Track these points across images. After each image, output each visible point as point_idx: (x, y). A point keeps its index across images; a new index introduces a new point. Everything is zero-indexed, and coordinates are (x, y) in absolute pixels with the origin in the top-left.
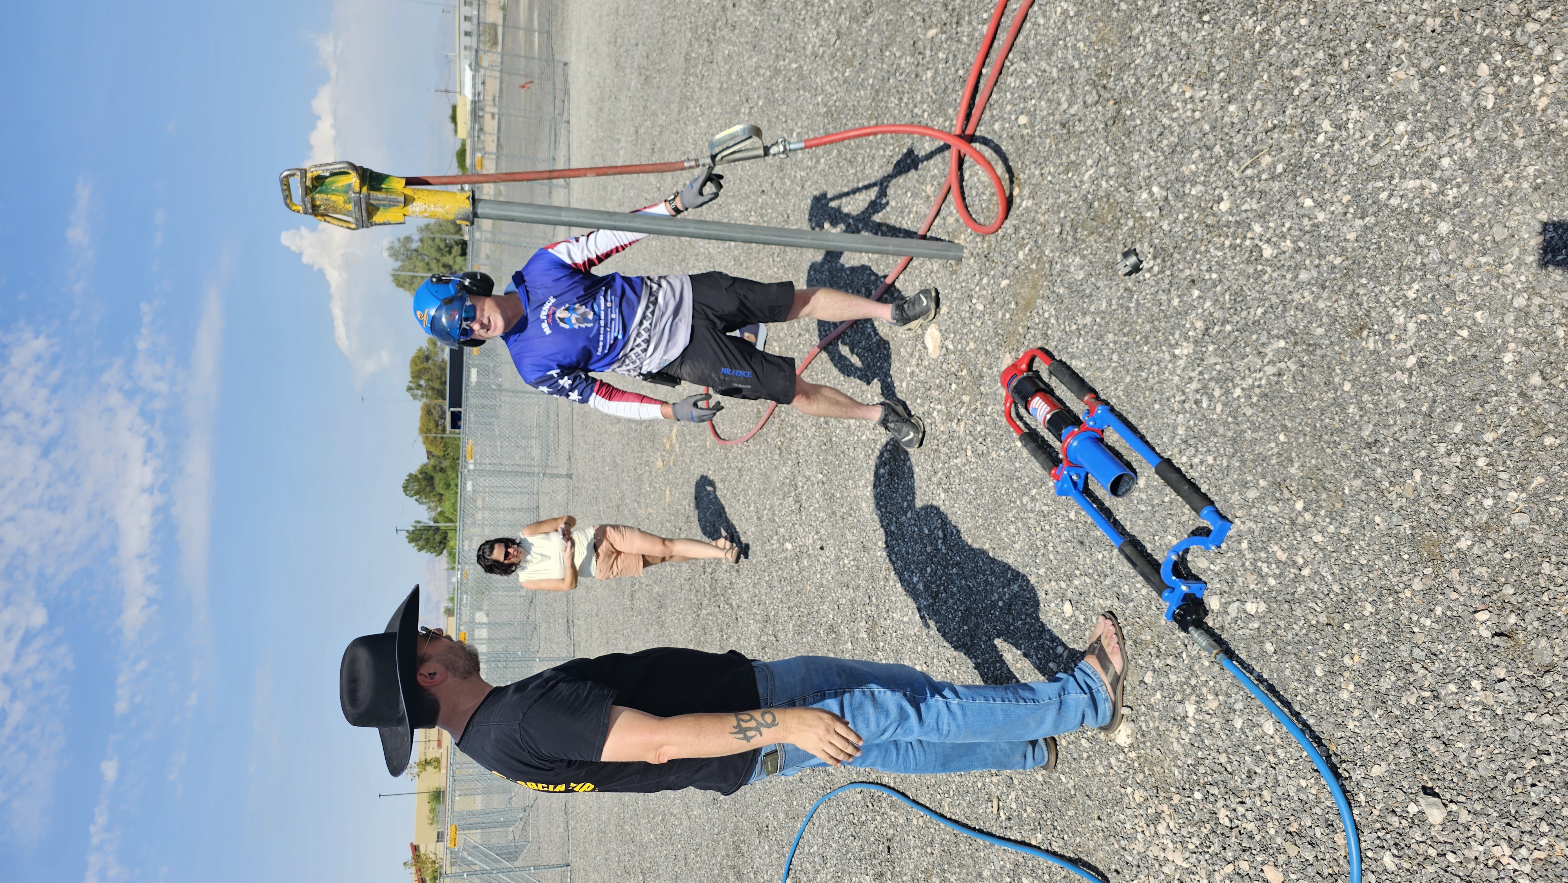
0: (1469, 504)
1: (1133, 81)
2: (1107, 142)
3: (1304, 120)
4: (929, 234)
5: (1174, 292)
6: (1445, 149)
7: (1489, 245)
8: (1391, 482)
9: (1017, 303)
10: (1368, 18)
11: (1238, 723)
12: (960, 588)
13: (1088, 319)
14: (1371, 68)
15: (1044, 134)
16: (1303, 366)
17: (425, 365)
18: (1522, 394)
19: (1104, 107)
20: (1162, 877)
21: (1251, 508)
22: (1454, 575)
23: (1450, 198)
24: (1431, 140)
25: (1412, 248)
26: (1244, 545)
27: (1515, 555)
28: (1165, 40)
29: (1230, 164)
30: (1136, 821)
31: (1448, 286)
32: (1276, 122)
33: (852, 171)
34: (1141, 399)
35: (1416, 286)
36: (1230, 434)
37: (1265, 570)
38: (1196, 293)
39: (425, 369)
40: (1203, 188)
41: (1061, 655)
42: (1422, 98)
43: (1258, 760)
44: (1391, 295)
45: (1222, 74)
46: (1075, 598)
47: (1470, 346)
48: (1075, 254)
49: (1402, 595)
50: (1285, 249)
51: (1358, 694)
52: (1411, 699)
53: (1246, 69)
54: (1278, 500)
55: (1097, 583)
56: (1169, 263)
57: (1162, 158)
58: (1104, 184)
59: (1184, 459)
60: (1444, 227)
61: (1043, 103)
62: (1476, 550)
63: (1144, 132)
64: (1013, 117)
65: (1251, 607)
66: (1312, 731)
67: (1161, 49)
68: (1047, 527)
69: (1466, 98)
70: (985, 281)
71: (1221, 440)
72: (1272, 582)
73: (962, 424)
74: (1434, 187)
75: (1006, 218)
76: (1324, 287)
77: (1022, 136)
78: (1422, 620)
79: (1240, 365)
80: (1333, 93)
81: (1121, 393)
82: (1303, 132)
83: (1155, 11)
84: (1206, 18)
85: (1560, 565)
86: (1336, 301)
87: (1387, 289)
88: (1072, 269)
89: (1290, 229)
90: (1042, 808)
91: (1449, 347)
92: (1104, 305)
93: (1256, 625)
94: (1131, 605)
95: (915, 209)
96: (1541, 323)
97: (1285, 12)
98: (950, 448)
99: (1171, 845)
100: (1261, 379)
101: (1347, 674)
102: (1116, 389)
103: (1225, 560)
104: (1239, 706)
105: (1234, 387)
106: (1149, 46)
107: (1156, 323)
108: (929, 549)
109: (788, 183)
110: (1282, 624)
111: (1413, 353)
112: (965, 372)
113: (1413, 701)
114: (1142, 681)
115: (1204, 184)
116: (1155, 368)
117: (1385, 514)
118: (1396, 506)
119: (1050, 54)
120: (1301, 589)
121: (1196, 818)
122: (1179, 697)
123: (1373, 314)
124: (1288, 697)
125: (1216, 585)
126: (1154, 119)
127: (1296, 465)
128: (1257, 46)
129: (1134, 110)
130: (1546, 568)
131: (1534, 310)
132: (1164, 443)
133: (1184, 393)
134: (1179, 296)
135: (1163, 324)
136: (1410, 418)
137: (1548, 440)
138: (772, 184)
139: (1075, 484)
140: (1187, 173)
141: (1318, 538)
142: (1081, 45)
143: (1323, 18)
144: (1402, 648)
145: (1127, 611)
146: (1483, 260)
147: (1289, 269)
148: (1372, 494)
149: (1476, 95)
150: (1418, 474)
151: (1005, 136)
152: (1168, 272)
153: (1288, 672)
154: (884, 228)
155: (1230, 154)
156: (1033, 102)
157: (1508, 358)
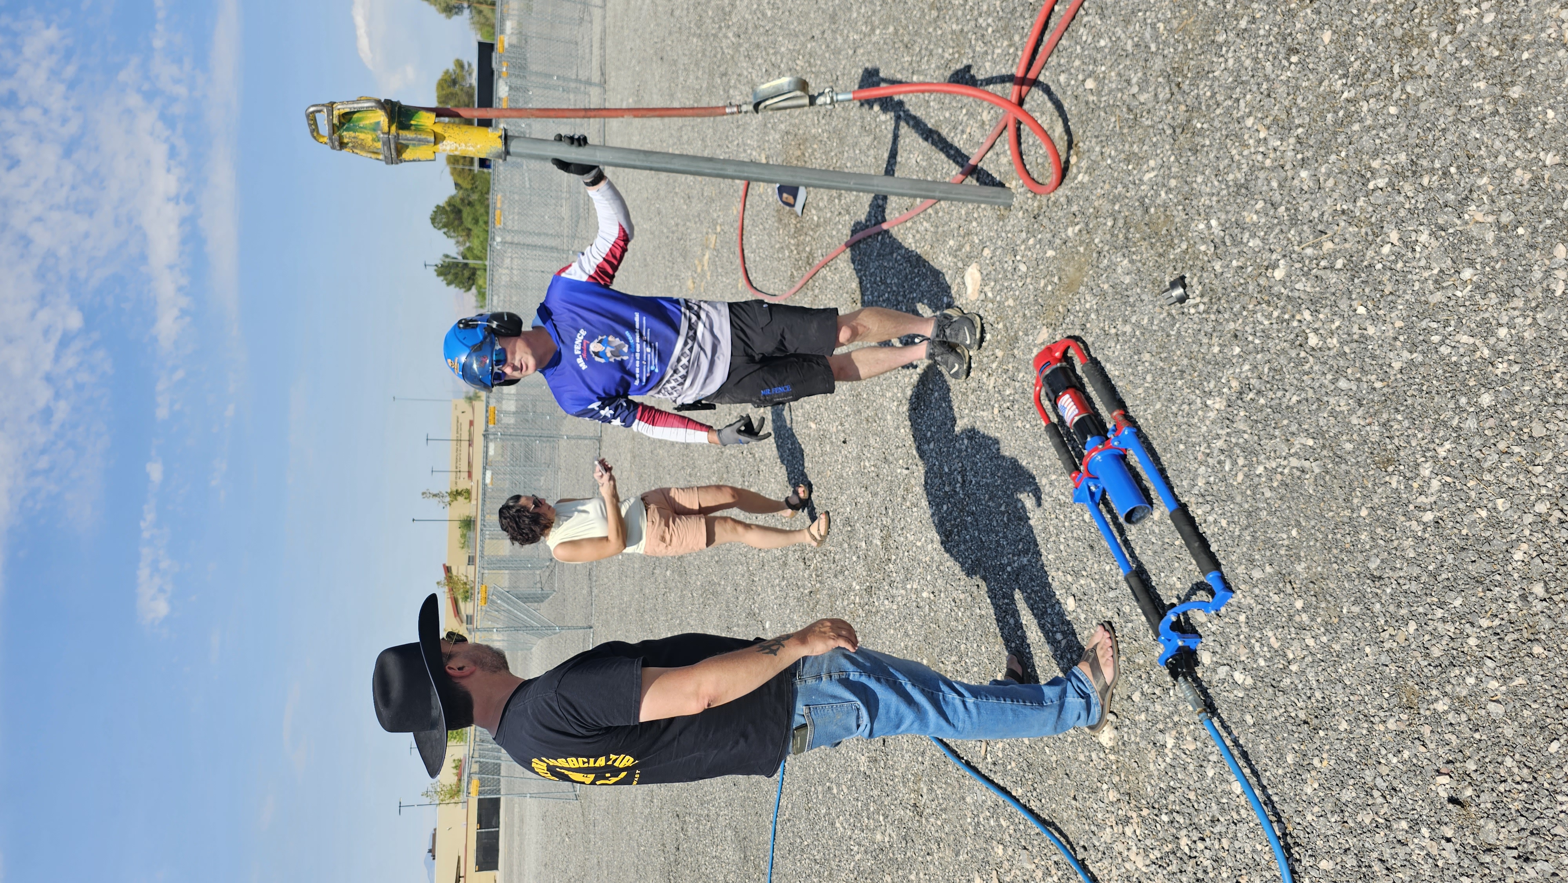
0: (1452, 675)
1: (1208, 94)
2: (1172, 150)
3: (1373, 220)
4: (980, 165)
5: (1215, 340)
6: (1504, 319)
7: (1525, 437)
8: (1386, 621)
9: (1060, 279)
10: (1459, 138)
11: (1210, 773)
12: (973, 538)
13: (1128, 329)
14: (1450, 197)
15: (1110, 109)
16: (1327, 473)
17: (452, 90)
18: (1524, 597)
19: (1175, 109)
20: (1123, 870)
21: (1255, 586)
22: (1426, 730)
23: (1498, 372)
24: (1493, 302)
25: (1452, 405)
26: (1242, 618)
27: (1484, 737)
28: (1248, 63)
29: (1292, 232)
30: (1107, 815)
31: (1478, 460)
32: (1345, 207)
33: (907, 58)
34: (1168, 432)
35: (1448, 445)
36: (1246, 506)
37: (1257, 648)
38: (1237, 350)
39: (452, 94)
40: (1261, 244)
41: (1059, 642)
42: (1494, 253)
43: (1223, 810)
44: (1423, 443)
45: (1300, 130)
46: (1079, 595)
47: (1486, 529)
48: (1124, 255)
49: (1375, 727)
50: (1331, 346)
51: (1321, 794)
52: (1366, 818)
53: (1325, 135)
54: (1281, 591)
55: (1101, 591)
56: (1215, 307)
57: (1225, 192)
58: (1163, 194)
59: (1200, 512)
60: (1486, 399)
61: (1113, 74)
62: (1451, 717)
63: (1212, 156)
64: (1080, 77)
65: (1239, 677)
66: (1273, 807)
67: (1243, 72)
68: (1062, 517)
69: (1537, 274)
70: (1031, 242)
71: (1237, 508)
72: (1262, 662)
73: (992, 379)
74: (1486, 353)
75: (1060, 184)
76: (1360, 405)
77: (1087, 103)
78: (1390, 756)
79: (1268, 444)
80: (1407, 206)
81: (1149, 417)
82: (1370, 233)
83: (1243, 24)
84: (1294, 59)
85: (1522, 765)
86: (1369, 424)
87: (1420, 435)
88: (1119, 270)
89: (1338, 328)
90: (1026, 769)
91: (1466, 521)
92: (1146, 321)
93: (1241, 695)
94: (1130, 625)
95: (968, 130)
96: (1557, 536)
97: (1376, 90)
98: (978, 398)
99: (1134, 848)
100: (1285, 467)
101: (1314, 773)
102: (1145, 410)
103: (1222, 624)
104: (1213, 758)
105: (1258, 463)
106: (1231, 62)
107: (1194, 362)
108: (947, 489)
109: (840, 40)
110: (1264, 703)
111: (1431, 510)
112: (1000, 326)
113: (1367, 821)
114: (1129, 697)
115: (1263, 240)
116: (1185, 406)
117: (1375, 649)
118: (1387, 645)
119: (1127, 22)
120: (1287, 681)
121: (1161, 835)
122: (1161, 726)
123: (1402, 453)
124: (1258, 768)
125: (1208, 641)
126: (1222, 146)
127: (1303, 565)
128: (1341, 113)
129: (1205, 126)
130: (1509, 762)
131: (1553, 521)
132: (1183, 486)
133: (1209, 447)
134: (1220, 345)
135: (1200, 366)
136: (1416, 571)
137: (1537, 649)
138: (823, 32)
139: (1092, 494)
140: (1247, 220)
141: (1310, 642)
142: (1161, 26)
143: (1414, 118)
144: (1367, 772)
145: (1126, 630)
146: (1516, 449)
147: (1330, 370)
148: (1367, 624)
149: (1548, 273)
150: (1412, 626)
151: (1069, 93)
152: (1213, 317)
153: (1262, 747)
154: (935, 137)
155: (1294, 222)
156: (1103, 68)
157: (1518, 556)
